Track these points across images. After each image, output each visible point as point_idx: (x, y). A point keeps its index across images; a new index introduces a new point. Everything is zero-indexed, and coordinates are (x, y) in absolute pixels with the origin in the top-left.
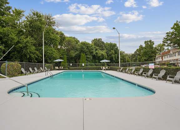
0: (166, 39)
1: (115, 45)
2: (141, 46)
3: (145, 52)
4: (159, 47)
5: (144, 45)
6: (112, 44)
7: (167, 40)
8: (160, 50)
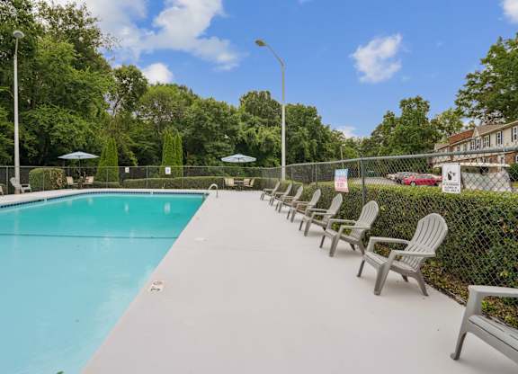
0: (467, 93)
1: (311, 112)
2: (390, 116)
3: (401, 134)
4: (447, 121)
5: (398, 114)
6: (302, 107)
7: (470, 99)
8: (450, 129)
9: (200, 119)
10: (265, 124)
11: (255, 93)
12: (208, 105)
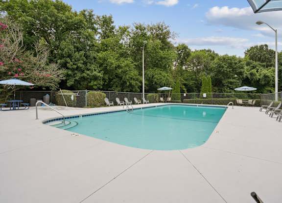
9: (220, 67)
10: (264, 66)
11: (256, 47)
12: (224, 59)
